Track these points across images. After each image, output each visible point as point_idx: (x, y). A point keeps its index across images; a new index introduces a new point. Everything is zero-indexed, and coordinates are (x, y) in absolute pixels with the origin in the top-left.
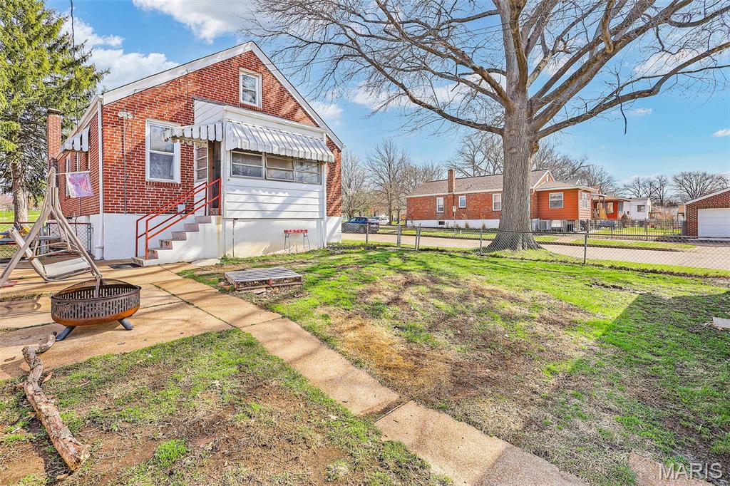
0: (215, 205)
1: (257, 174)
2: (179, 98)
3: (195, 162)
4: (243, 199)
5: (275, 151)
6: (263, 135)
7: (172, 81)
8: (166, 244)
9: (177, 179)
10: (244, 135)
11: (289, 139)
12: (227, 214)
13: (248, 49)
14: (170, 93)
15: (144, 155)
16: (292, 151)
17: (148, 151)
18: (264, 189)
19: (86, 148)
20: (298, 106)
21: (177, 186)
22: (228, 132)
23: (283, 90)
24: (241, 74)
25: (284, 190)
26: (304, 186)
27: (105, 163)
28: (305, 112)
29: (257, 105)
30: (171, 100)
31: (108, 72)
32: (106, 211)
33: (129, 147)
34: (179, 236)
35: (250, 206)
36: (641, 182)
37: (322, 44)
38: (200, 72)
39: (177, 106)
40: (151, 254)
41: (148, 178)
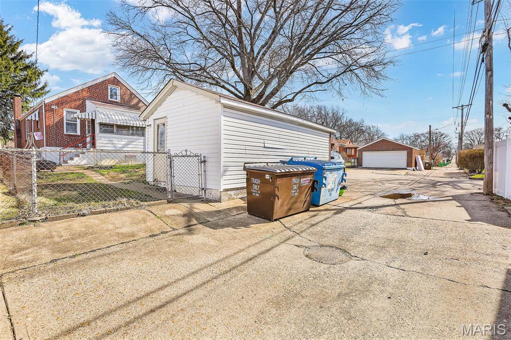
0: (93, 144)
1: (112, 132)
2: (79, 99)
3: (87, 126)
4: (106, 142)
5: (119, 123)
6: (113, 117)
7: (75, 92)
8: (72, 159)
9: (79, 133)
10: (104, 117)
11: (127, 118)
12: (98, 148)
13: (113, 76)
14: (75, 97)
15: (63, 123)
16: (127, 123)
17: (65, 121)
18: (115, 138)
19: (37, 119)
20: (140, 101)
21: (78, 136)
22: (97, 116)
23: (132, 94)
24: (109, 88)
25: (125, 139)
26: (136, 137)
27: (46, 127)
28: (143, 103)
29: (117, 101)
30: (75, 100)
31: (47, 71)
32: (47, 146)
33: (56, 120)
34: (78, 156)
35: (109, 145)
36: (405, 137)
37: (155, 69)
38: (89, 88)
39: (78, 103)
40: (66, 162)
41: (65, 133)
